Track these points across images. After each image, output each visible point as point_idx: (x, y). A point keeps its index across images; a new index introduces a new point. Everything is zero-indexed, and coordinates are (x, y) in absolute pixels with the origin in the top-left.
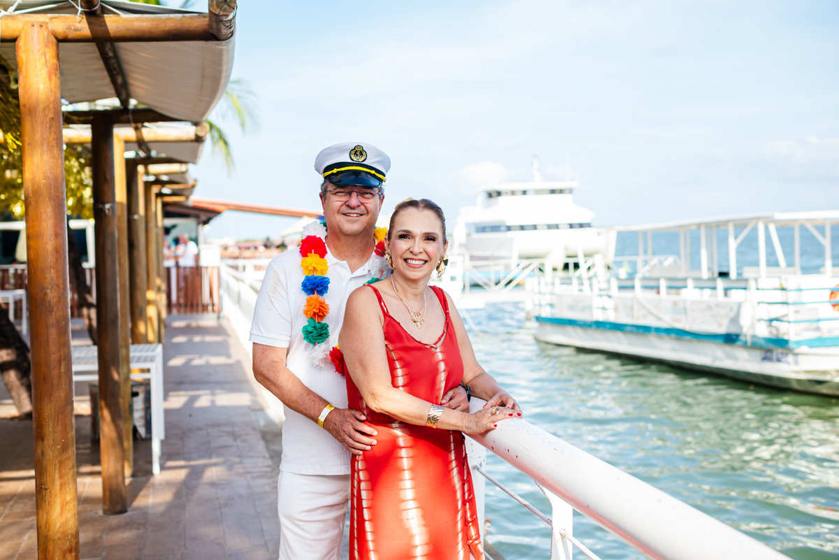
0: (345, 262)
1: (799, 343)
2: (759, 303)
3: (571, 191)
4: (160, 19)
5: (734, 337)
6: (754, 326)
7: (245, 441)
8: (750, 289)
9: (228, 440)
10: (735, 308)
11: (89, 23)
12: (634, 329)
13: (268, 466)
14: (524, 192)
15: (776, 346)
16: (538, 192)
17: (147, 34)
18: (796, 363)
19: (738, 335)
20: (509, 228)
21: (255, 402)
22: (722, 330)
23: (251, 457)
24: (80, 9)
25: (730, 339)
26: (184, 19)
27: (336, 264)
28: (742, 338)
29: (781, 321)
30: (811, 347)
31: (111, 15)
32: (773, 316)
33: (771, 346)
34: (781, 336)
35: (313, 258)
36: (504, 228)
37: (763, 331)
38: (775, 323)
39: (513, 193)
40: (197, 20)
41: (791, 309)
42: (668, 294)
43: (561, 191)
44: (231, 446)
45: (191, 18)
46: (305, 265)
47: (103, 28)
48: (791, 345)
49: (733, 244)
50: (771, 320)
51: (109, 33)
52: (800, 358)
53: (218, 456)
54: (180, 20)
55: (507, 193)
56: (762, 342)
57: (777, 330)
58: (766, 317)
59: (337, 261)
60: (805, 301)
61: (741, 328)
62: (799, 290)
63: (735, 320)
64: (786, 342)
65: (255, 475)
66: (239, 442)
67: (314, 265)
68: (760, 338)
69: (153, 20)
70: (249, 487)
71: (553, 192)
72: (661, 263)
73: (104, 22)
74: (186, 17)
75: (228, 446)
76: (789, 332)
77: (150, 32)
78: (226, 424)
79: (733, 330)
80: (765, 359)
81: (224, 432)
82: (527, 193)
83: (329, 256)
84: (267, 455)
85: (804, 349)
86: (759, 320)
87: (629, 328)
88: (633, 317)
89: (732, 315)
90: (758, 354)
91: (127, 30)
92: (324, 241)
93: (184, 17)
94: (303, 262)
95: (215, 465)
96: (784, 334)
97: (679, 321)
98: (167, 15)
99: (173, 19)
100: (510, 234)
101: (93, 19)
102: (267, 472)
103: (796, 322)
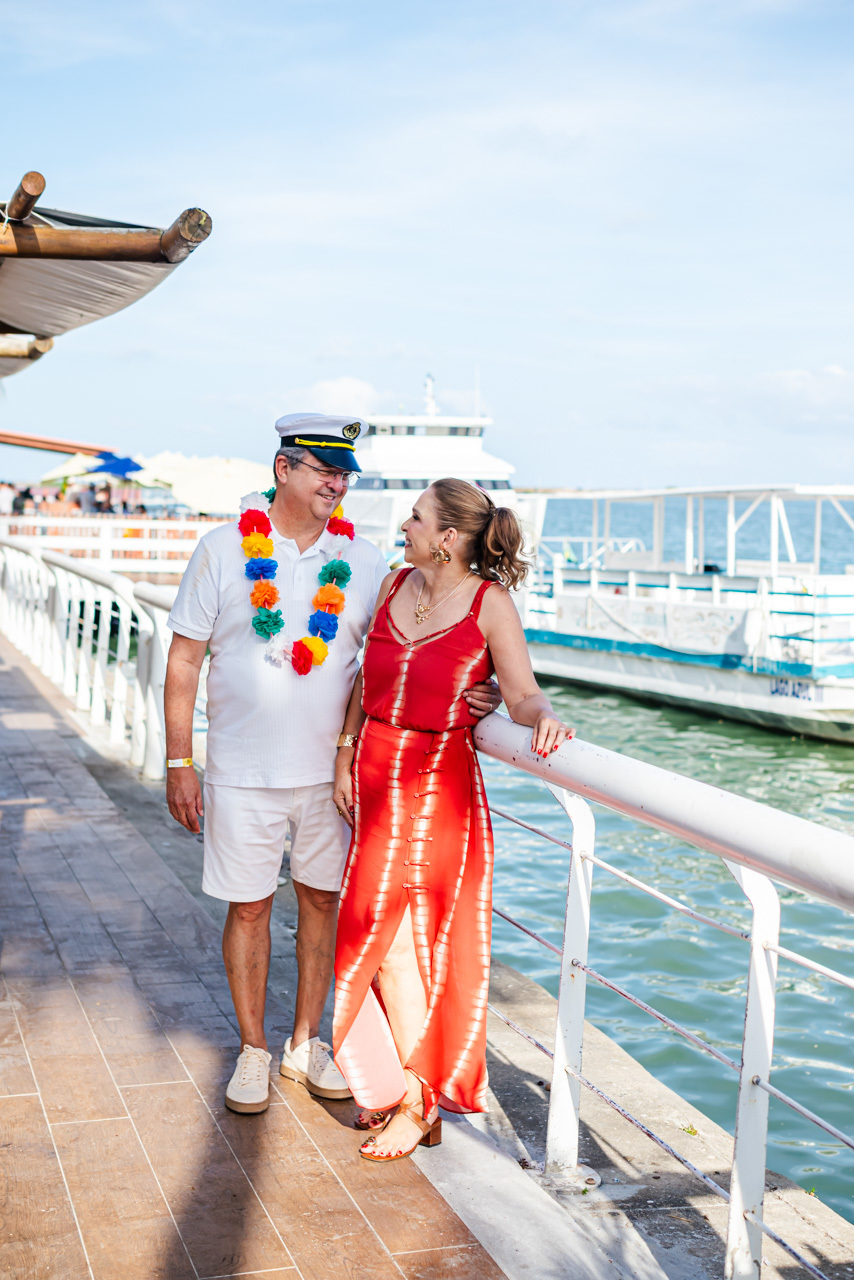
0: (293, 540)
1: (824, 671)
2: (772, 612)
3: (481, 432)
4: (101, 233)
5: (734, 660)
6: (764, 645)
7: (67, 777)
8: (761, 593)
9: (45, 776)
10: (738, 620)
11: (16, 235)
12: (586, 643)
13: (111, 809)
14: (411, 430)
15: (795, 675)
16: (432, 430)
17: (85, 251)
18: (820, 698)
19: (739, 657)
20: (386, 484)
21: (62, 725)
22: (719, 649)
23: (84, 797)
24: (7, 218)
25: (729, 662)
26: (130, 235)
27: (282, 543)
28: (745, 661)
29: (801, 639)
30: (839, 677)
31: (42, 226)
32: (791, 631)
33: (785, 674)
34: (800, 661)
35: (256, 538)
36: (377, 484)
37: (775, 653)
38: (792, 642)
39: (393, 430)
40: (146, 237)
41: (817, 622)
42: (637, 595)
43: (467, 431)
44: (51, 783)
45: (138, 234)
46: (247, 545)
47: (32, 242)
48: (815, 674)
49: (733, 526)
50: (787, 638)
51: (39, 248)
52: (826, 691)
53: (36, 794)
54: (126, 236)
55: (384, 430)
56: (774, 668)
57: (796, 651)
58: (781, 633)
59: (285, 539)
60: (831, 612)
61: (746, 647)
62: (825, 596)
63: (737, 635)
64: (809, 668)
65: (97, 819)
66: (58, 777)
67: (259, 546)
68: (773, 662)
69: (93, 234)
70: (95, 834)
71: (454, 431)
72: (617, 548)
73: (34, 234)
74: (131, 233)
75: (45, 783)
76: (812, 654)
77: (89, 249)
78: (32, 754)
79: (734, 650)
80: (775, 692)
81: (32, 764)
82: (417, 431)
83: (275, 534)
84: (105, 796)
85: (831, 679)
86: (771, 637)
87: (578, 643)
88: (586, 625)
89: (733, 628)
90: (767, 684)
91: (61, 245)
92: (268, 516)
93: (129, 232)
94: (244, 541)
95: (35, 806)
96: (807, 658)
97: (654, 634)
98: (109, 229)
99: (117, 234)
100: (387, 493)
101: (20, 230)
102: (113, 817)
103: (822, 641)
